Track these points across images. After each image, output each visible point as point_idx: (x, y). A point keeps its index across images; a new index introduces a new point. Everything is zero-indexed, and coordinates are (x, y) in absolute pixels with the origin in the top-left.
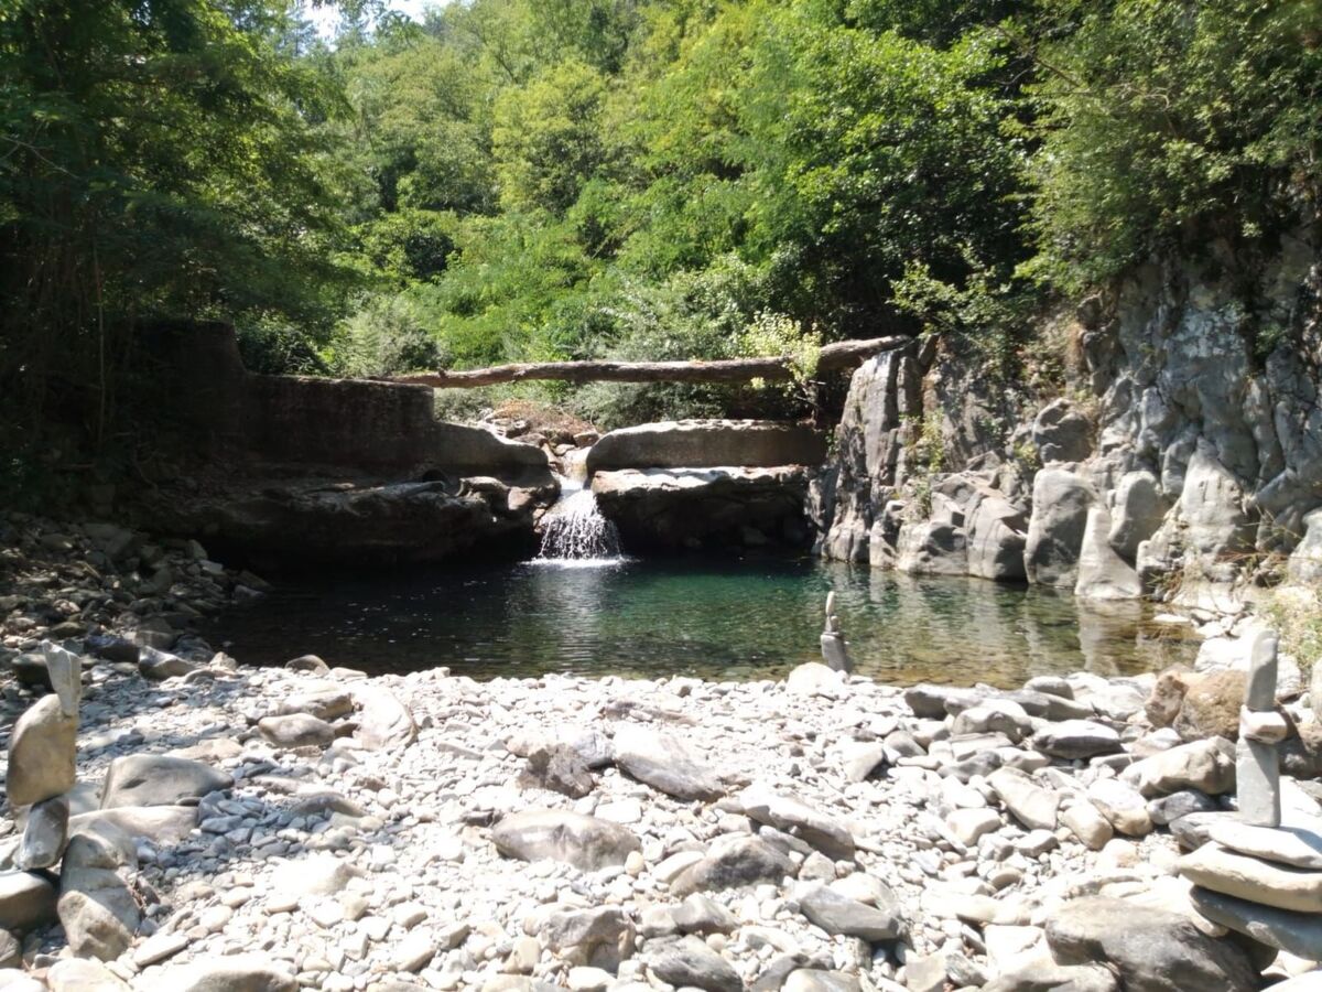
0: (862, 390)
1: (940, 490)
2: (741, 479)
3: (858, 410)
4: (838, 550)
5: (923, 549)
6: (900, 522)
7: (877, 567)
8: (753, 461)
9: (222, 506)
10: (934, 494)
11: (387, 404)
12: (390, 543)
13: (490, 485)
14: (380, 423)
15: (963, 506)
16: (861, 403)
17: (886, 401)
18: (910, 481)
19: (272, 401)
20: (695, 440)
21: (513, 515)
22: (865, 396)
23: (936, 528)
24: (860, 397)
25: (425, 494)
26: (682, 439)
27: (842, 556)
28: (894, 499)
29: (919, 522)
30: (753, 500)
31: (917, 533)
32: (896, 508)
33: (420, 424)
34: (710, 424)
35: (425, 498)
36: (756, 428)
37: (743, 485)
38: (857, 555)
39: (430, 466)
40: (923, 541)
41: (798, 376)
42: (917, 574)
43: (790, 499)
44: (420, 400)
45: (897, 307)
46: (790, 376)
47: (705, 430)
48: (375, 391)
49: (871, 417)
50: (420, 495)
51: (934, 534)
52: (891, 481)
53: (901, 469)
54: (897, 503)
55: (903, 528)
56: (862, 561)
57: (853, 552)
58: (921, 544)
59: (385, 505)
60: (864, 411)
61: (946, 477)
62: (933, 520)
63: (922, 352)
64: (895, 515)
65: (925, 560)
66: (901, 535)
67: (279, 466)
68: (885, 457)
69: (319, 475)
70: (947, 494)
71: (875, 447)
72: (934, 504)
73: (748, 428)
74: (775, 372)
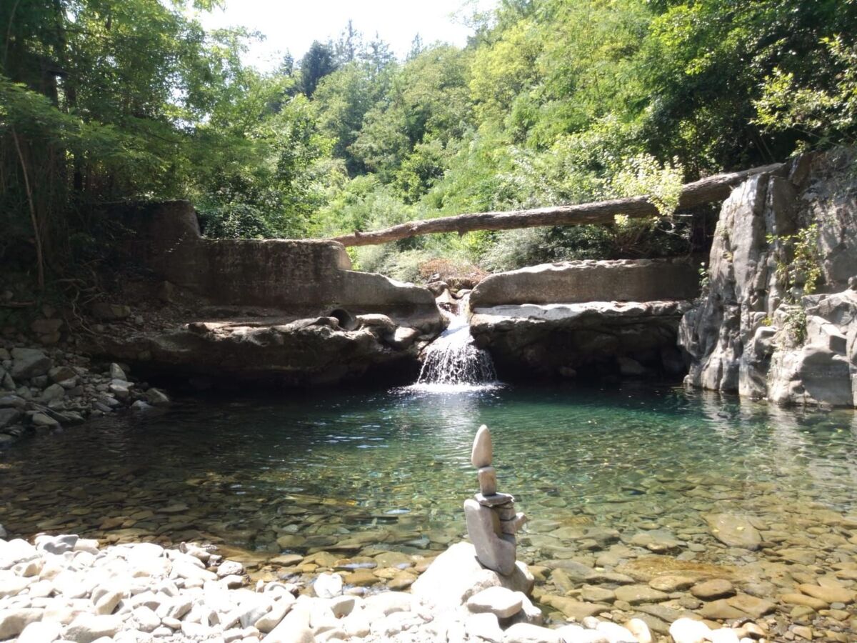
0: (730, 218)
1: (817, 313)
2: (610, 312)
3: (727, 237)
4: (708, 378)
5: (795, 377)
6: (772, 349)
7: (745, 397)
8: (626, 296)
9: (154, 337)
10: (808, 318)
11: (302, 258)
12: (289, 368)
13: (378, 321)
14: (297, 273)
15: (843, 329)
16: (729, 230)
17: (753, 224)
18: (782, 305)
19: (218, 258)
20: (569, 279)
21: (398, 346)
22: (733, 223)
23: (811, 352)
24: (729, 225)
25: (313, 327)
26: (556, 278)
27: (711, 385)
28: (764, 325)
29: (794, 348)
30: (624, 332)
31: (788, 362)
32: (767, 334)
33: (328, 273)
34: (584, 264)
35: (312, 330)
36: (629, 266)
37: (610, 318)
38: (725, 384)
39: (337, 307)
40: (796, 367)
41: (662, 210)
42: (788, 404)
43: (663, 331)
44: (328, 253)
45: (762, 127)
46: (655, 212)
47: (578, 269)
48: (293, 247)
49: (739, 243)
50: (309, 328)
51: (808, 361)
52: (762, 306)
53: (773, 293)
54: (769, 329)
55: (775, 355)
56: (731, 392)
57: (722, 382)
58: (793, 372)
59: (278, 335)
60: (731, 237)
61: (823, 298)
62: (806, 346)
63: (793, 172)
64: (766, 342)
65: (797, 389)
66: (772, 362)
67: (220, 308)
68: (755, 282)
69: (250, 314)
70: (825, 317)
71: (744, 273)
72: (809, 328)
73: (621, 266)
74: (640, 209)
